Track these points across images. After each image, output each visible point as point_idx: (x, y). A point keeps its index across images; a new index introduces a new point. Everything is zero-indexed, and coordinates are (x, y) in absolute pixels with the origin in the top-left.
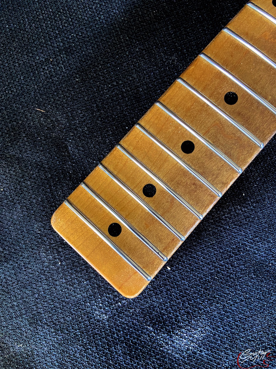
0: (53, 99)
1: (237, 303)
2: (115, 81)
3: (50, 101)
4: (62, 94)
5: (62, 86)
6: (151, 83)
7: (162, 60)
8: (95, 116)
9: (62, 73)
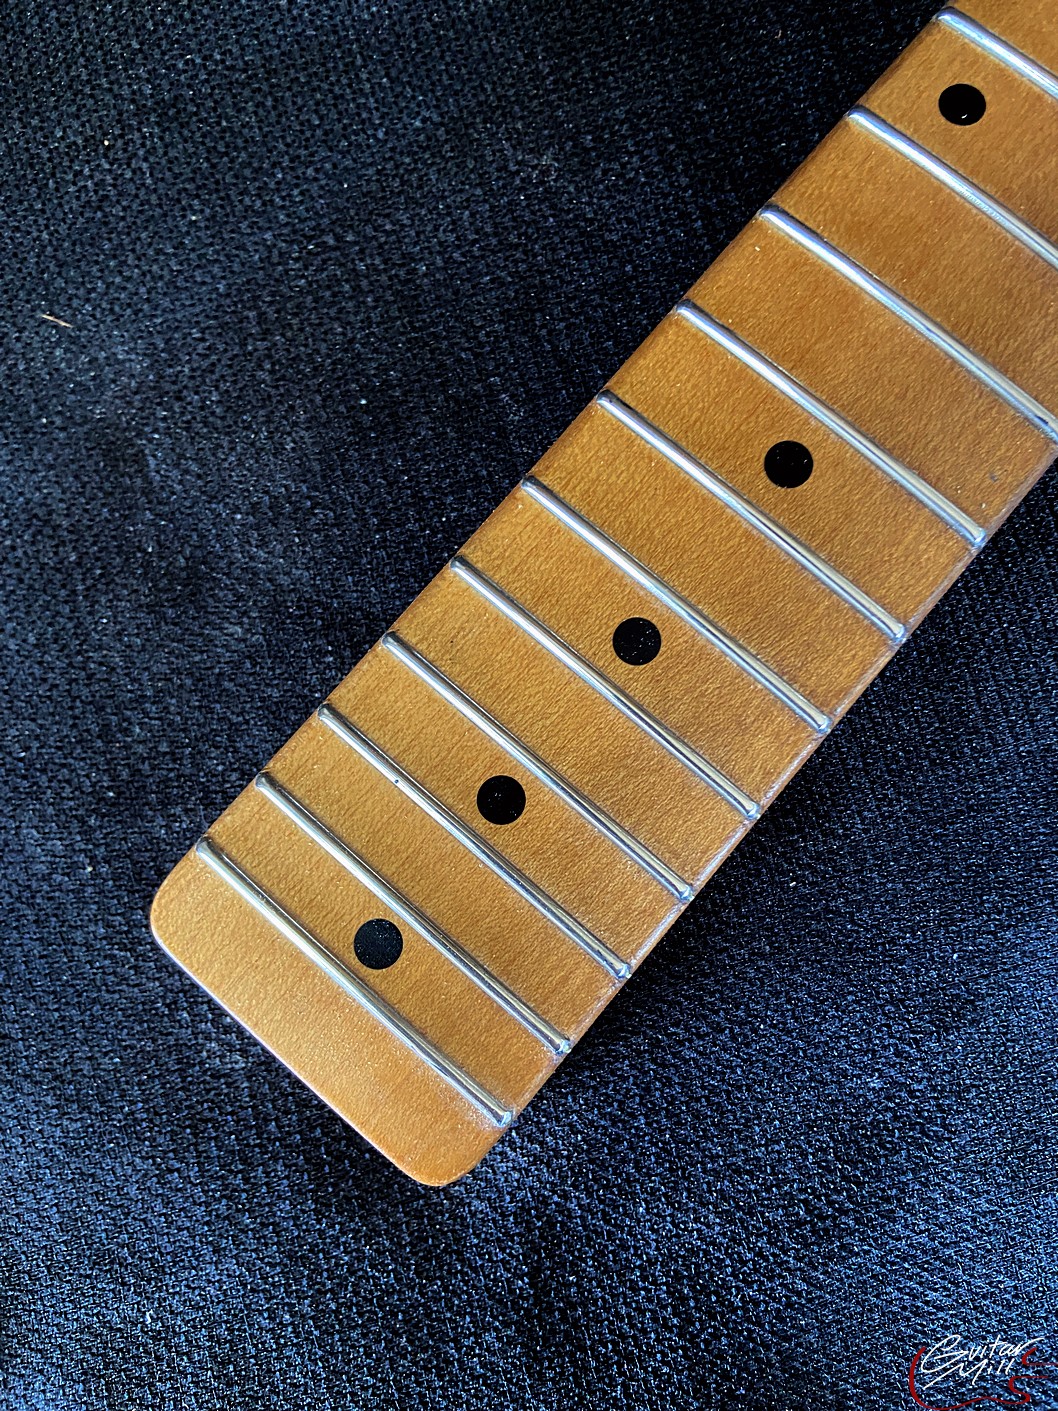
0: (104, 282)
1: (700, 1037)
2: (331, 230)
3: (94, 289)
4: (137, 266)
5: (139, 239)
6: (459, 247)
7: (505, 168)
8: (250, 354)
9: (143, 191)
